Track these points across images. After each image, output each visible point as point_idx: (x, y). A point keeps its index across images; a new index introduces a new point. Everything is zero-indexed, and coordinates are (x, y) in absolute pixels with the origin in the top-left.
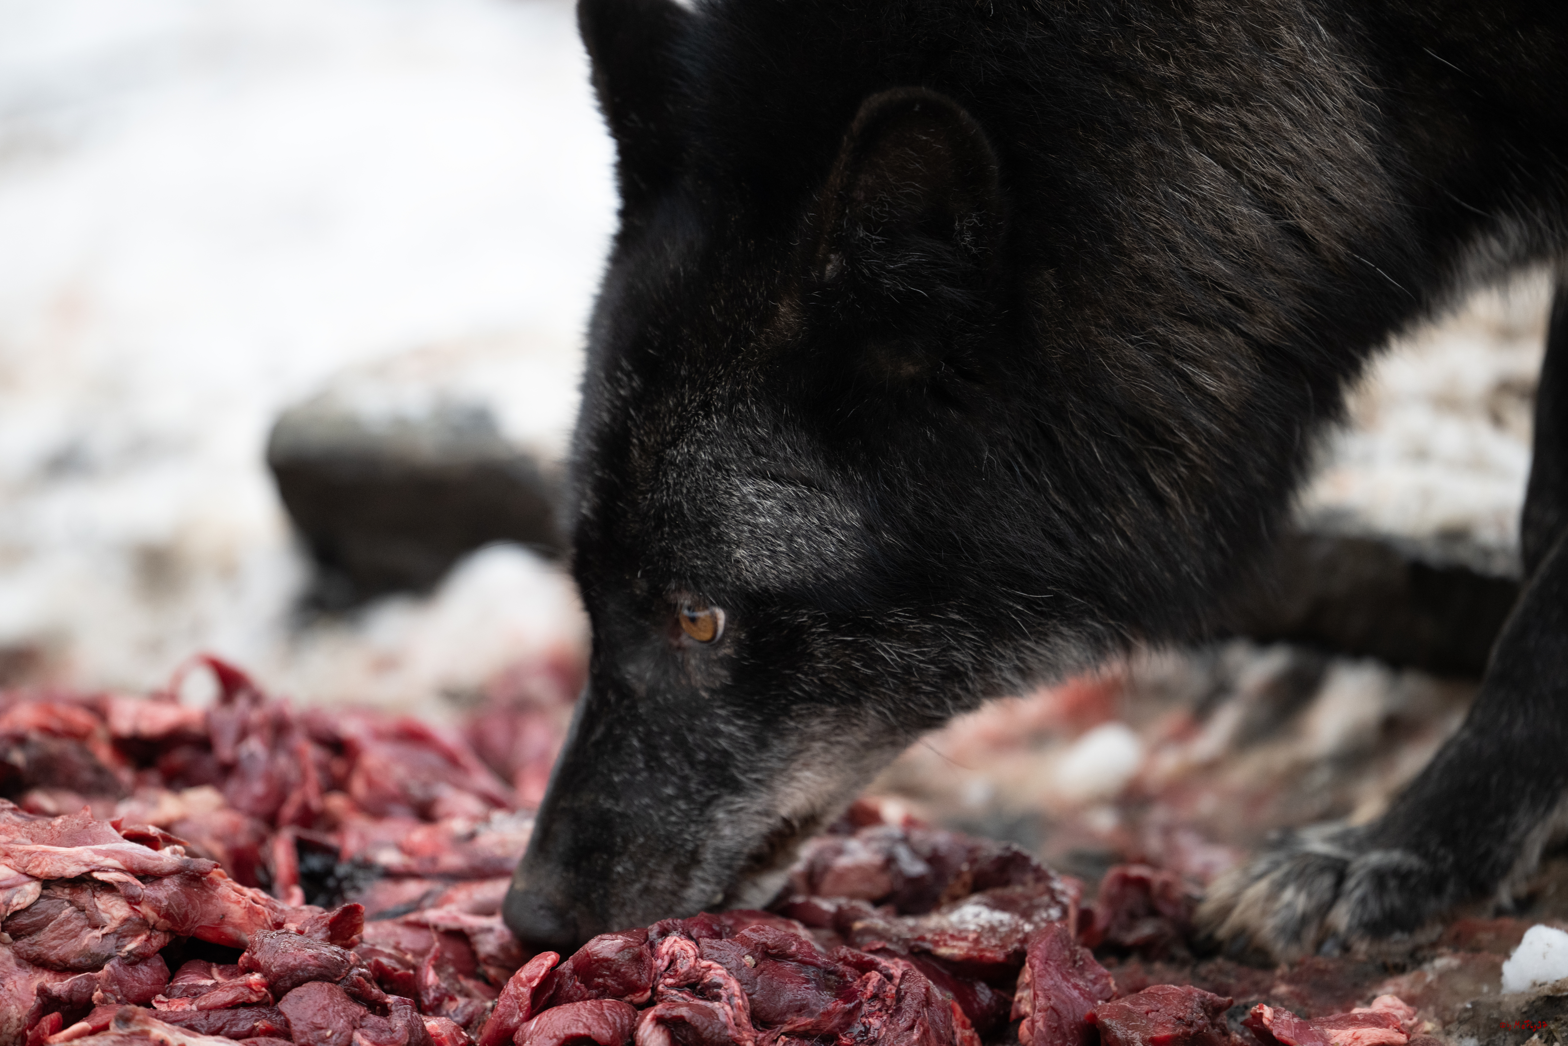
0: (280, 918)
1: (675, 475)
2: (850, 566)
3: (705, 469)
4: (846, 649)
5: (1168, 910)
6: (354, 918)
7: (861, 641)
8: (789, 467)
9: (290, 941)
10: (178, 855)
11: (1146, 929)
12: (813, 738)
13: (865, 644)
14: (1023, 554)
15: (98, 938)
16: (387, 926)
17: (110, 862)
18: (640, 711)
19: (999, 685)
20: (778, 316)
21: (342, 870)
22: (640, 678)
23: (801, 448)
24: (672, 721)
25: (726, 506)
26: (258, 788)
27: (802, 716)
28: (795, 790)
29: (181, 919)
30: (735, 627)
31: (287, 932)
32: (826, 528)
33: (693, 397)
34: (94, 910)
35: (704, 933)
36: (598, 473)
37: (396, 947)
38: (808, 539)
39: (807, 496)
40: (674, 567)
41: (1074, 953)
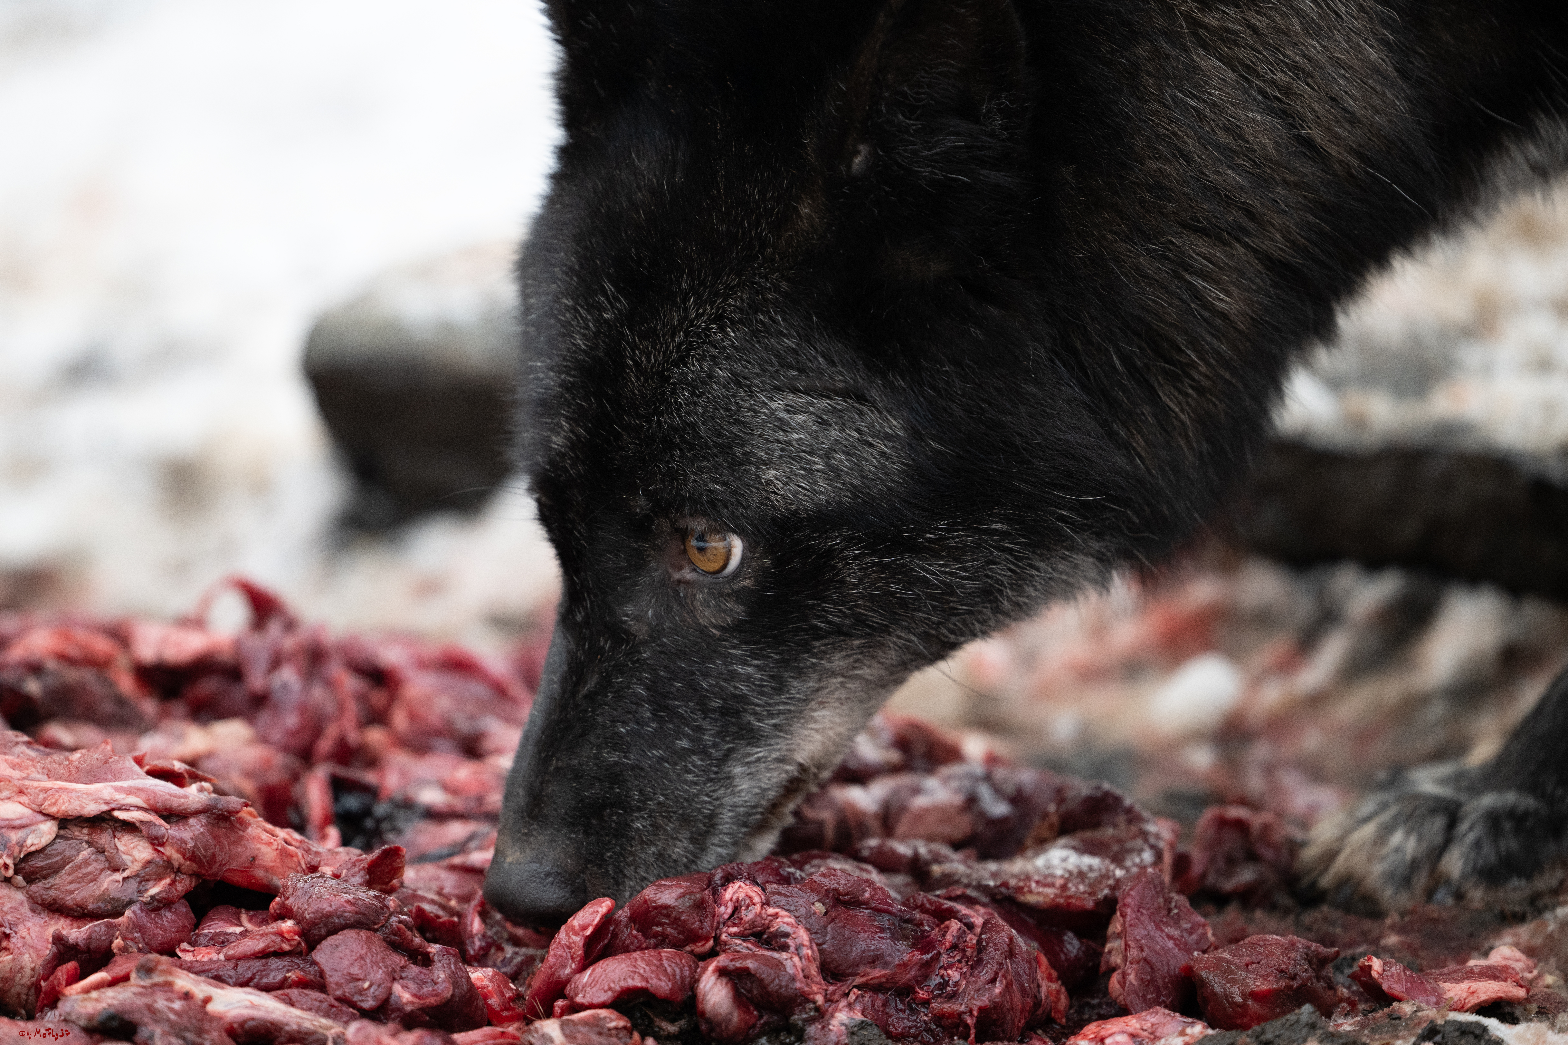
0: (315, 861)
2: (893, 480)
5: (1268, 854)
6: (394, 861)
7: (900, 562)
9: (325, 885)
10: (206, 793)
11: (1246, 875)
13: (903, 565)
15: (119, 881)
16: (429, 870)
17: (132, 800)
18: (644, 655)
20: (800, 218)
21: (381, 809)
22: (639, 620)
25: (751, 424)
26: (291, 721)
27: (824, 651)
28: (813, 732)
29: (207, 862)
31: (322, 876)
33: (701, 311)
34: (115, 851)
35: (771, 878)
37: (440, 893)
41: (1168, 901)
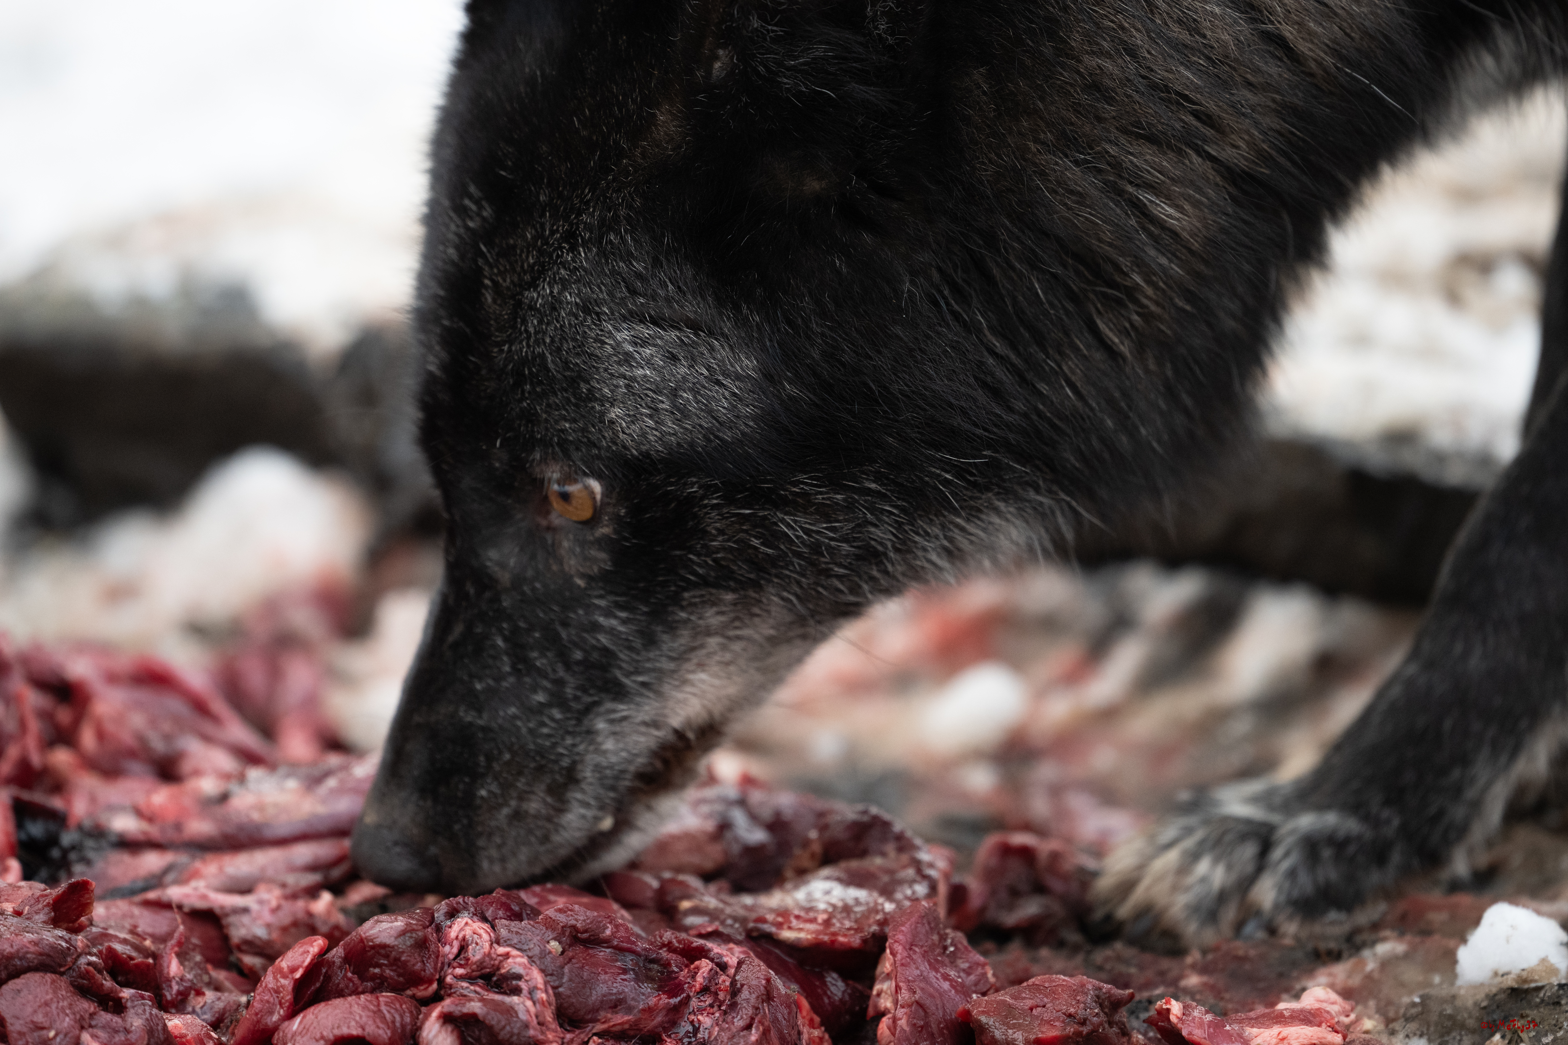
1: (535, 322)
2: (746, 424)
3: (571, 313)
4: (743, 524)
5: (1057, 885)
6: (82, 896)
7: (761, 514)
8: (671, 307)
9: (6, 924)
11: (1030, 908)
12: (709, 633)
13: (765, 518)
14: (951, 405)
16: (122, 906)
18: (505, 604)
19: (923, 568)
20: (656, 126)
21: (68, 838)
22: (503, 565)
23: (686, 284)
24: (541, 615)
25: (597, 356)
27: (695, 605)
28: (689, 696)
30: (613, 501)
32: (717, 379)
33: (555, 227)
35: (501, 913)
36: (446, 323)
37: (133, 931)
38: (695, 392)
39: (693, 341)
40: (538, 432)
41: (943, 937)
